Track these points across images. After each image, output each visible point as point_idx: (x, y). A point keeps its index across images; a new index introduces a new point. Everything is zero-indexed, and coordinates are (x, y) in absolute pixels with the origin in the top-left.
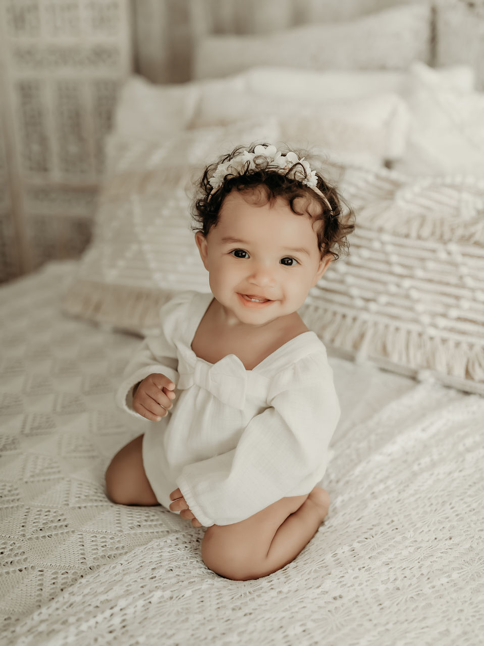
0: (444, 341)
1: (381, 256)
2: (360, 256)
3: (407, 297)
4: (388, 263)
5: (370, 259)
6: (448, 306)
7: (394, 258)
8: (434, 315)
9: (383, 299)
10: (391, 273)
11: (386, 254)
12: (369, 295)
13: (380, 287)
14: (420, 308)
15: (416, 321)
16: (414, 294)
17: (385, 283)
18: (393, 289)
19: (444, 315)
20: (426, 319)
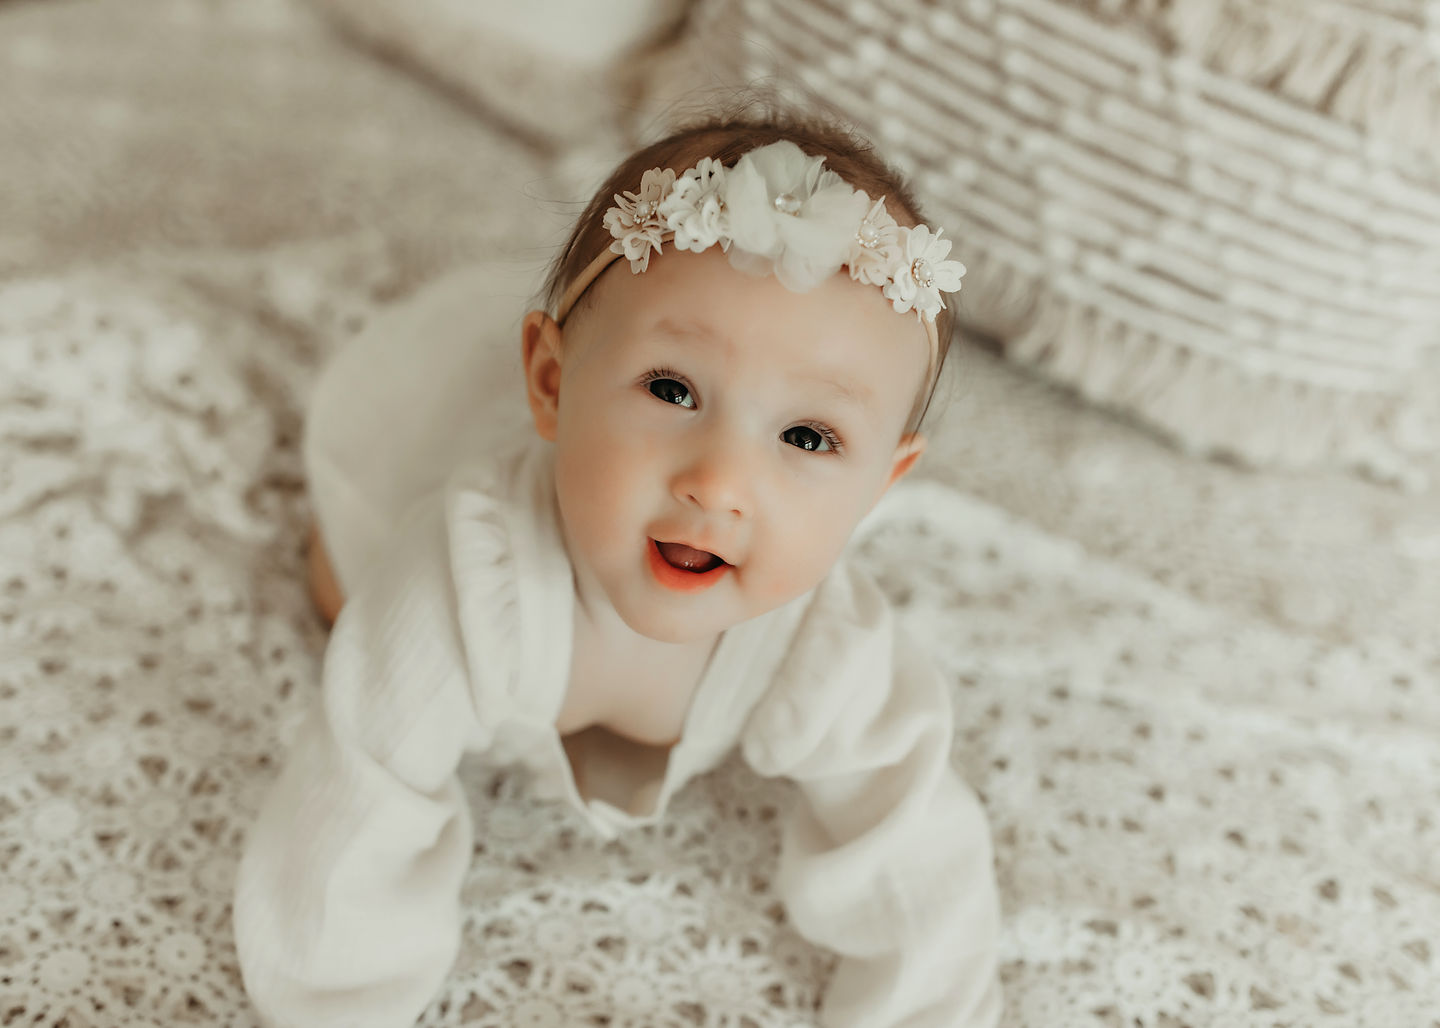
0: (1091, 314)
1: (978, 44)
2: (929, 31)
3: (1027, 181)
4: (994, 66)
5: (949, 45)
6: (1125, 230)
7: (1016, 63)
8: (1085, 244)
9: (964, 170)
10: (999, 102)
11: (1001, 44)
12: (927, 146)
13: (961, 135)
14: (1055, 215)
15: (1034, 247)
16: (1048, 177)
17: (978, 128)
18: (995, 148)
19: (1111, 252)
20: (1061, 249)
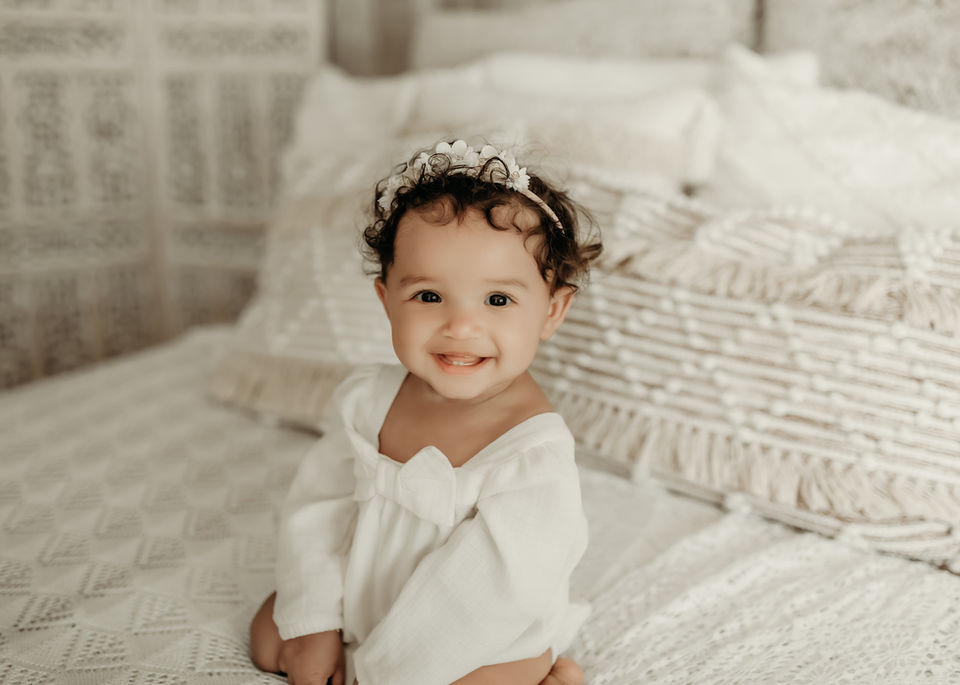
0: (765, 449)
1: (672, 322)
2: (641, 322)
3: (711, 382)
4: (683, 332)
5: (656, 326)
6: (772, 397)
7: (692, 325)
8: (750, 410)
9: (675, 385)
10: (687, 347)
11: (681, 318)
12: (653, 379)
13: (670, 368)
14: (729, 399)
15: (723, 419)
16: (722, 379)
17: (677, 362)
18: (689, 370)
19: (765, 411)
20: (738, 416)
